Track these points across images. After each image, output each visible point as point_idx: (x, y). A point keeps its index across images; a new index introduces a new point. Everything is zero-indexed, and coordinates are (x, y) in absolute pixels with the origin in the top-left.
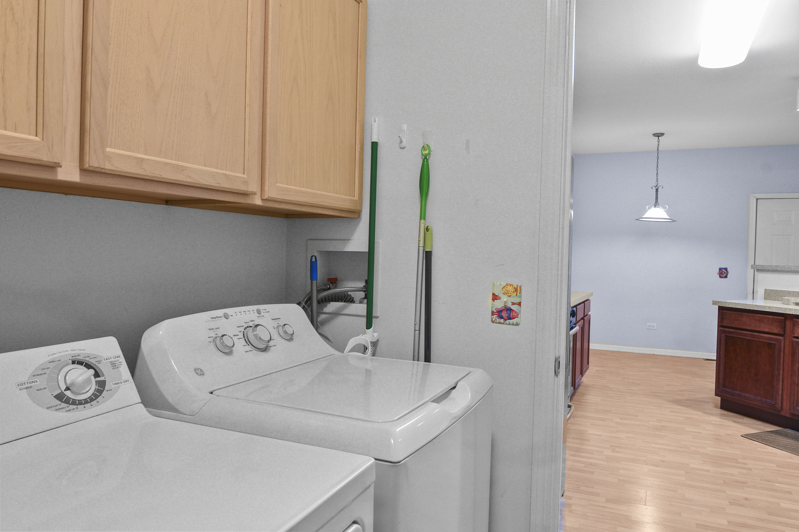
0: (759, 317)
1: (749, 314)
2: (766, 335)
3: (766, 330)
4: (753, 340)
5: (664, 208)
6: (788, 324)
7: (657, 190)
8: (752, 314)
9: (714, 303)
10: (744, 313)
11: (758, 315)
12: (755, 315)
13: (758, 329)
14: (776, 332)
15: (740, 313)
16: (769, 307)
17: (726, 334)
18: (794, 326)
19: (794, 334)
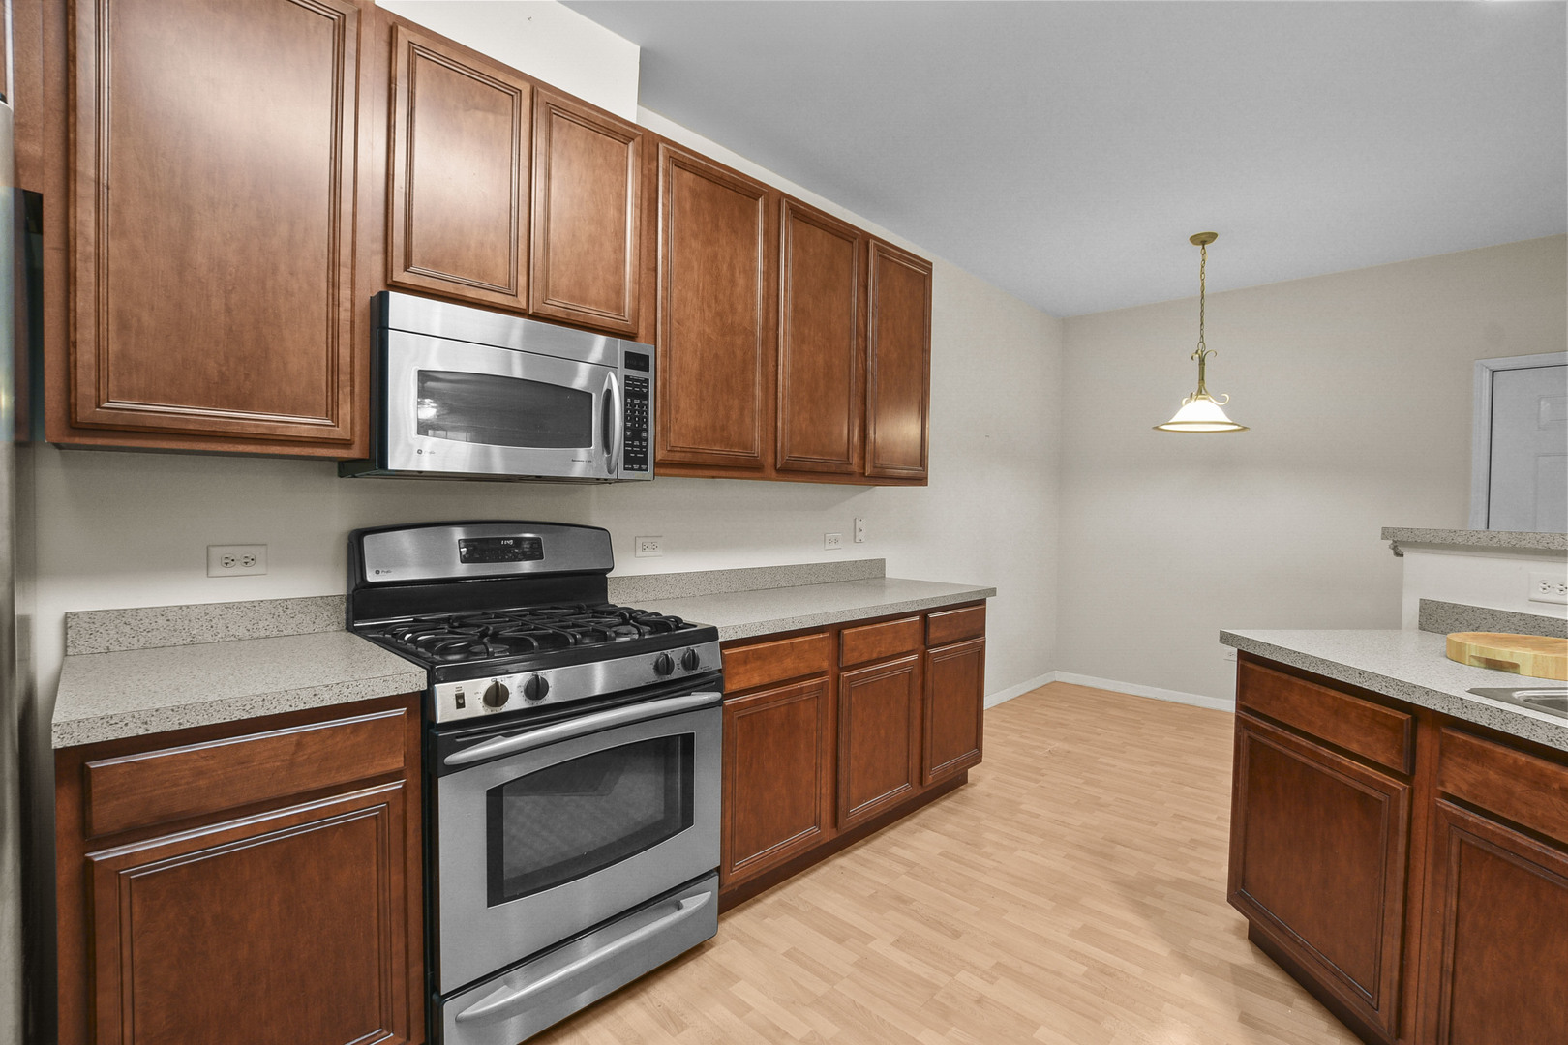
0: (1334, 698)
1: (1309, 685)
2: (1355, 765)
3: (1355, 748)
4: (1319, 772)
5: (1221, 399)
6: (1425, 739)
7: (1202, 361)
8: (1316, 687)
9: (1226, 638)
10: (1294, 680)
11: (1333, 693)
12: (1323, 689)
13: (1331, 740)
14: (1382, 760)
15: (1285, 677)
16: (1361, 673)
17: (1252, 734)
18: (1442, 753)
19: (1442, 783)
